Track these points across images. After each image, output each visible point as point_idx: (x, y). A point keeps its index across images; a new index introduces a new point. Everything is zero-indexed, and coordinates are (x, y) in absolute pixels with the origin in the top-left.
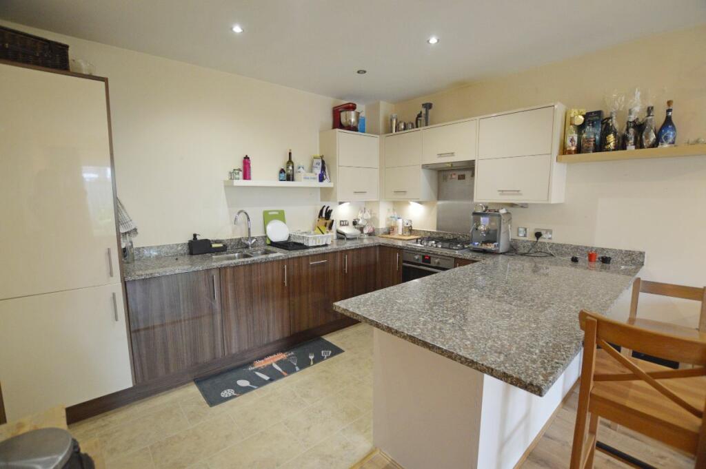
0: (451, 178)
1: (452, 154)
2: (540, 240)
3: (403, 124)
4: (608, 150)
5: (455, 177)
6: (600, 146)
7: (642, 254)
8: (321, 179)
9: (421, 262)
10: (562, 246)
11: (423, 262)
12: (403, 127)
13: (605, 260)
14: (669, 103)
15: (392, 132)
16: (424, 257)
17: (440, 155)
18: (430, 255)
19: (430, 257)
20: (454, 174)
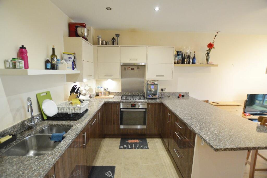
0: (128, 69)
1: (136, 60)
2: (163, 92)
3: (105, 41)
4: (185, 64)
5: (130, 69)
6: (183, 62)
7: (188, 93)
8: (73, 69)
9: (130, 107)
10: (170, 93)
11: (131, 107)
12: (105, 43)
13: (183, 96)
14: (195, 52)
15: (99, 44)
16: (132, 105)
17: (130, 59)
18: (135, 104)
19: (135, 105)
20: (129, 68)
